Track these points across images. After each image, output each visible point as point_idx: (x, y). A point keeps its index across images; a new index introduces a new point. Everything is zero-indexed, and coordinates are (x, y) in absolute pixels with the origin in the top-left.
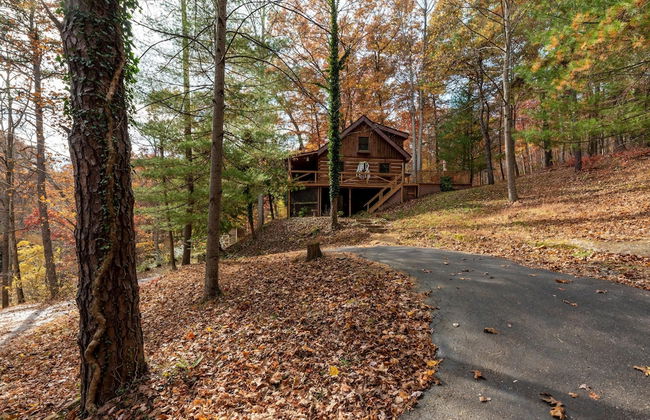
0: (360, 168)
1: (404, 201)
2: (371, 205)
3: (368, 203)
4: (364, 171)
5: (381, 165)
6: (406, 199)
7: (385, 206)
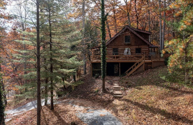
0: (126, 51)
1: (145, 70)
2: (128, 72)
3: (127, 71)
4: (128, 52)
5: (136, 49)
6: (146, 69)
7: (136, 72)
